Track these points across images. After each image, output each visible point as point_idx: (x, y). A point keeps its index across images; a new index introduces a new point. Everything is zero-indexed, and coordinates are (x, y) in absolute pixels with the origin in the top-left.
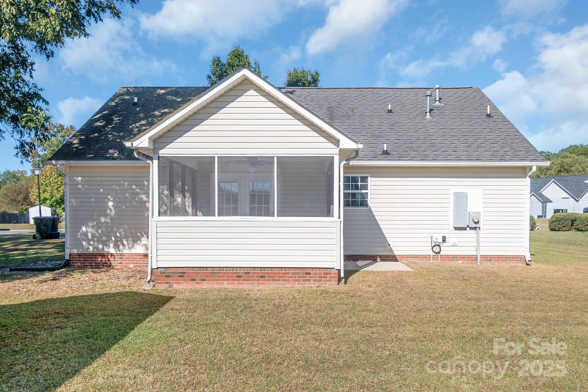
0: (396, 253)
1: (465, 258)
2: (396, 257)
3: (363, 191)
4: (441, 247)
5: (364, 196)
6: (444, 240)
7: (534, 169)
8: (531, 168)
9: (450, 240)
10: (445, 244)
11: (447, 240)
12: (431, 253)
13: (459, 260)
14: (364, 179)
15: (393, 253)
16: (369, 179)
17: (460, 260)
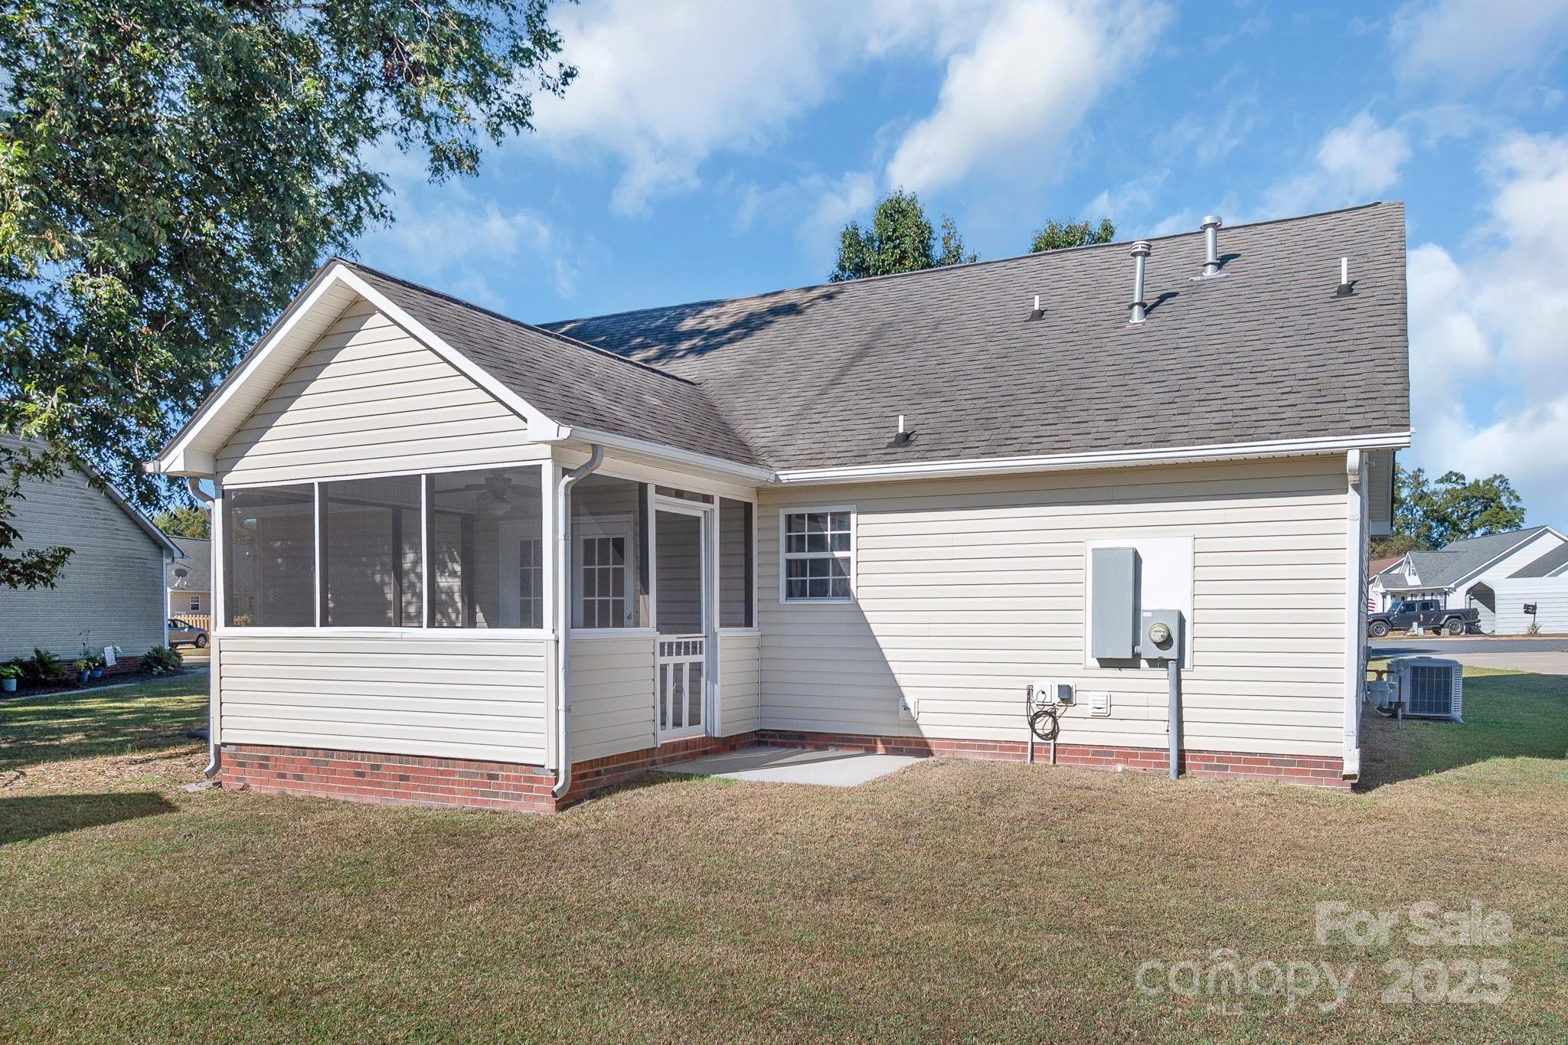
0: (928, 732)
1: (1136, 755)
2: (927, 744)
3: (838, 554)
4: (1059, 721)
5: (841, 568)
6: (1067, 695)
7: (1353, 459)
8: (1341, 457)
9: (1088, 700)
10: (1071, 711)
11: (1078, 697)
12: (1024, 735)
13: (1116, 762)
14: (842, 520)
15: (921, 732)
16: (853, 517)
17: (1120, 762)
